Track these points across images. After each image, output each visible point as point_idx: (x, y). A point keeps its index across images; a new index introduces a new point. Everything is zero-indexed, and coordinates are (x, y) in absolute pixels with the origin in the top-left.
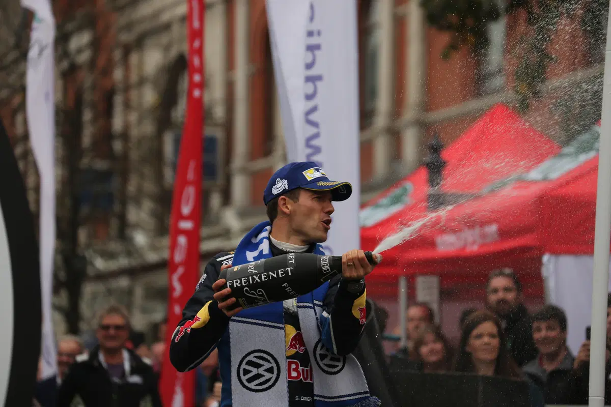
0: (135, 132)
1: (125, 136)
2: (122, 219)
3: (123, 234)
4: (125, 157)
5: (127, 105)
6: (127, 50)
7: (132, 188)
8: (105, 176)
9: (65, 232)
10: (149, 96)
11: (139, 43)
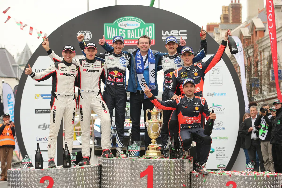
0: (263, 70)
1: (261, 71)
2: (261, 89)
3: (261, 93)
4: (261, 75)
5: (261, 64)
6: (261, 53)
7: (263, 82)
8: (257, 80)
9: (249, 93)
10: (266, 62)
11: (263, 50)
